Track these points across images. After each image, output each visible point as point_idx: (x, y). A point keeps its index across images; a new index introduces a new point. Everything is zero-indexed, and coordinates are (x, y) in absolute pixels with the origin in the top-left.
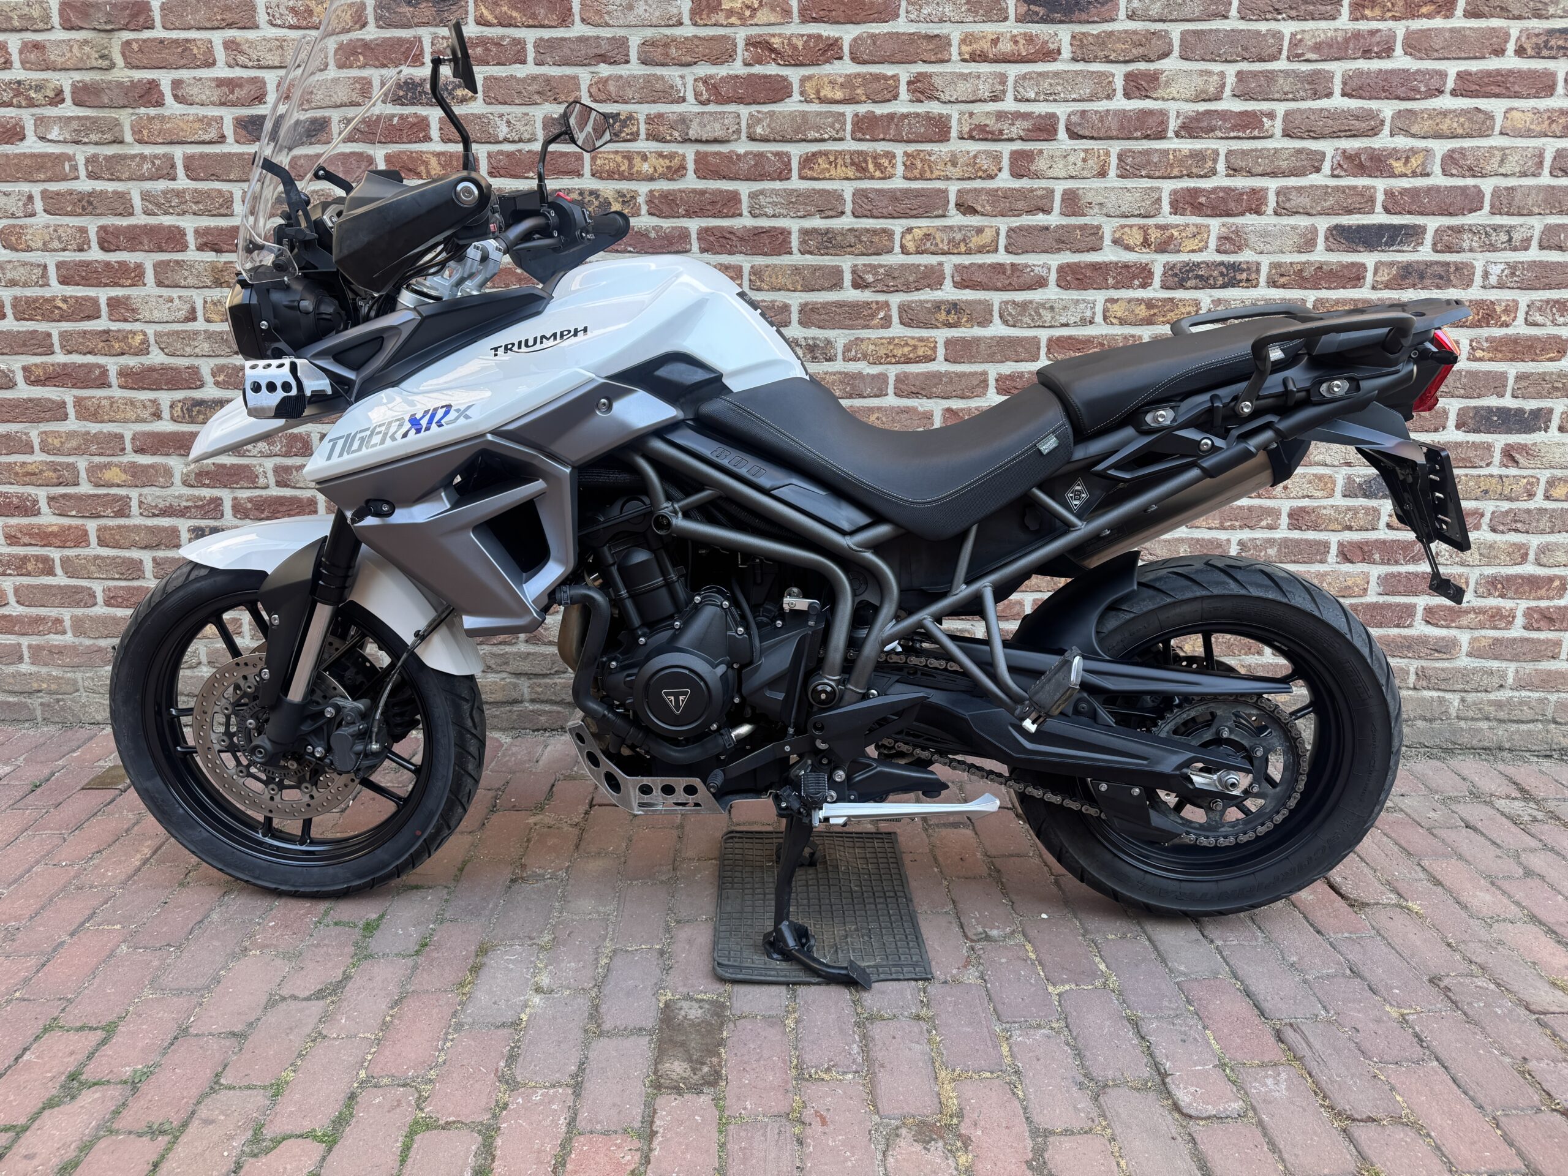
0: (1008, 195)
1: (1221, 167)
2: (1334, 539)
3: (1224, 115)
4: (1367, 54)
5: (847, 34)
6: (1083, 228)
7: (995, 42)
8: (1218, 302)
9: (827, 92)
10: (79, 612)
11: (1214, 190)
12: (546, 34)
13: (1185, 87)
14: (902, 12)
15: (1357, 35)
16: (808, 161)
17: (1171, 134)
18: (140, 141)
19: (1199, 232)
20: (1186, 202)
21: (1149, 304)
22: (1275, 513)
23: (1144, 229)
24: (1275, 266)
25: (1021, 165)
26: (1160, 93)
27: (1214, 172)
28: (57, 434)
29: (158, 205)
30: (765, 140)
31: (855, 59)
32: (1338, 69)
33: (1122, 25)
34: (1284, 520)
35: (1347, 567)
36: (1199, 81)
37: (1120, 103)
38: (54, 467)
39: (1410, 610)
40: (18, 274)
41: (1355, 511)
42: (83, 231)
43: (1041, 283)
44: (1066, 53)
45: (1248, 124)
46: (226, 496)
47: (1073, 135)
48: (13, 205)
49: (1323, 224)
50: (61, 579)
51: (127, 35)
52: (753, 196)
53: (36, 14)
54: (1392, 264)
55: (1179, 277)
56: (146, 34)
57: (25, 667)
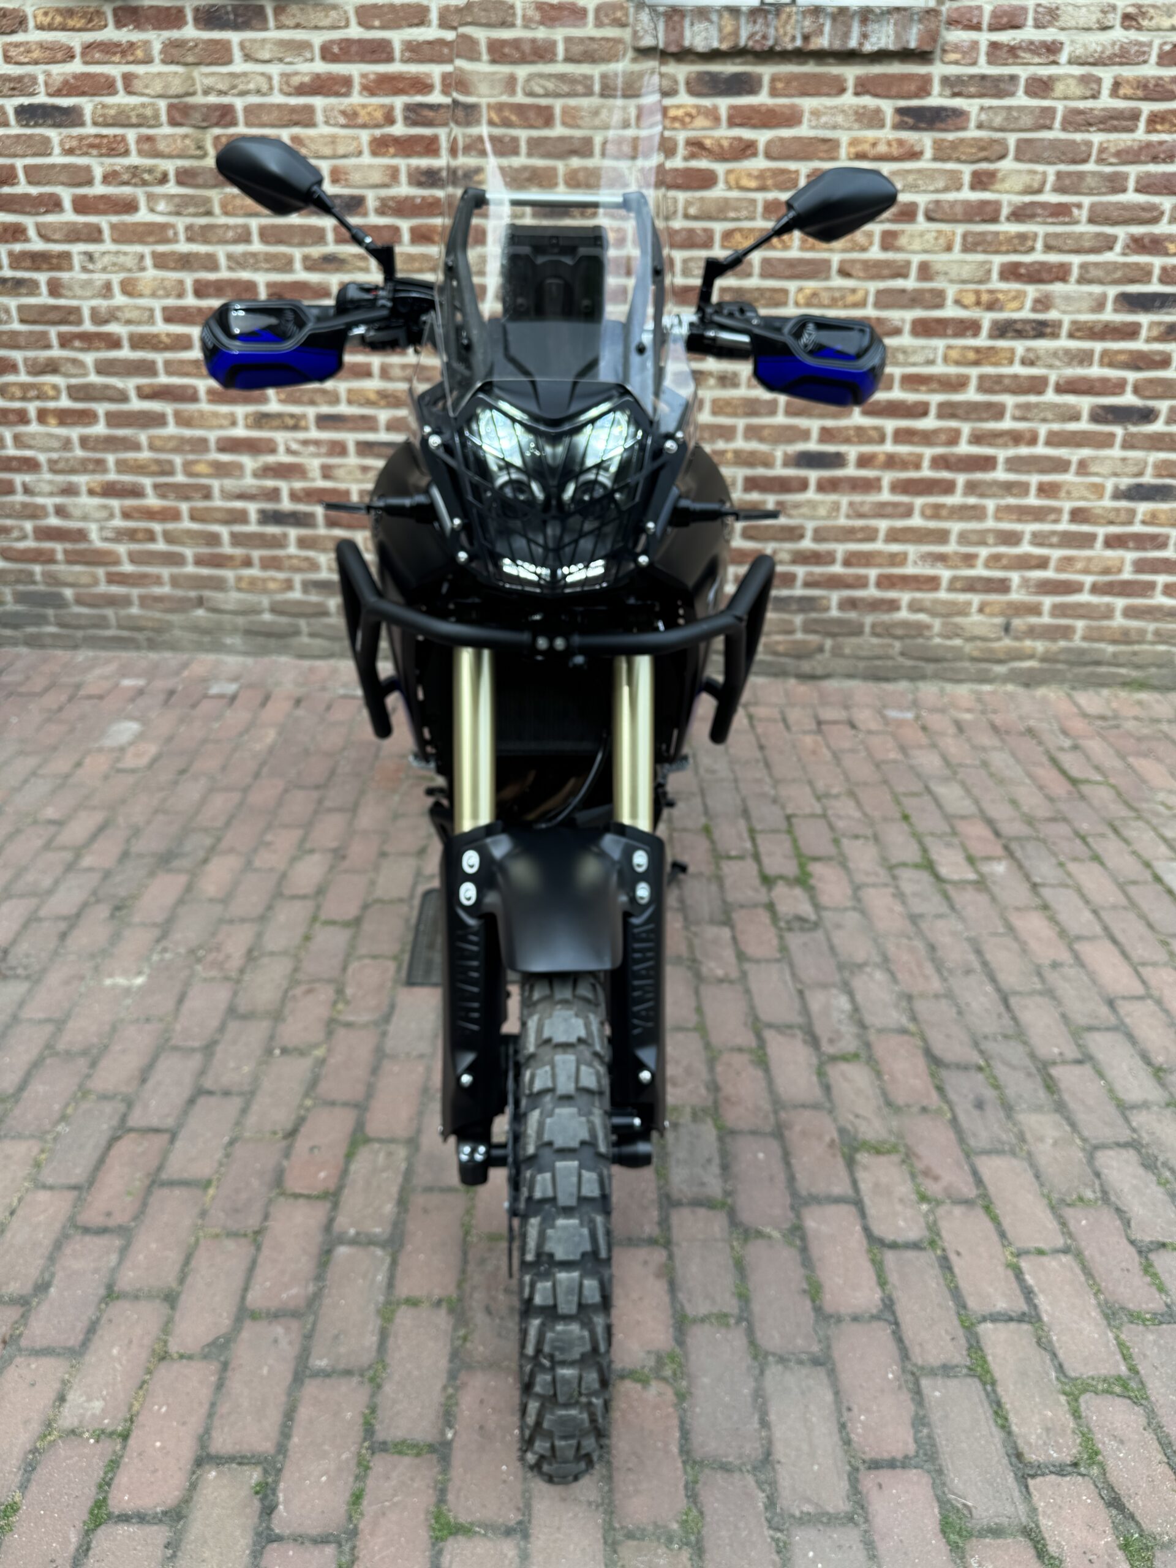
0: (878, 264)
1: (1039, 245)
2: (1101, 531)
3: (1044, 205)
4: (1155, 159)
5: (762, 137)
6: (932, 291)
7: (874, 145)
8: (1028, 350)
9: (745, 182)
10: (175, 570)
11: (1033, 264)
12: (535, 133)
13: (1018, 183)
14: (805, 120)
15: (1149, 145)
16: (727, 235)
17: (1003, 218)
18: (226, 213)
19: (1020, 296)
20: (1011, 272)
21: (977, 350)
22: (1058, 511)
23: (978, 293)
24: (1074, 323)
25: (889, 241)
26: (997, 186)
27: (1032, 249)
28: (160, 437)
29: (238, 263)
30: (696, 218)
31: (769, 156)
32: (1133, 171)
33: (972, 133)
34: (1066, 516)
35: (1109, 553)
36: (1026, 179)
37: (968, 195)
38: (158, 462)
39: (1152, 586)
40: (133, 315)
41: (1117, 510)
42: (181, 282)
43: (897, 332)
44: (928, 153)
45: (1061, 212)
46: (284, 486)
47: (930, 218)
48: (130, 262)
49: (1112, 291)
50: (161, 546)
51: (217, 131)
52: (685, 261)
53: (149, 112)
54: (1160, 324)
55: (1002, 330)
56: (232, 131)
57: (135, 610)
